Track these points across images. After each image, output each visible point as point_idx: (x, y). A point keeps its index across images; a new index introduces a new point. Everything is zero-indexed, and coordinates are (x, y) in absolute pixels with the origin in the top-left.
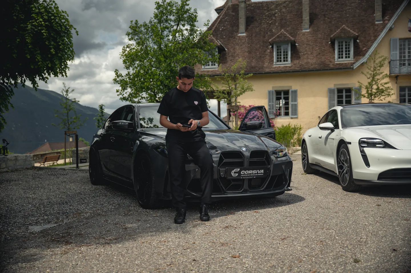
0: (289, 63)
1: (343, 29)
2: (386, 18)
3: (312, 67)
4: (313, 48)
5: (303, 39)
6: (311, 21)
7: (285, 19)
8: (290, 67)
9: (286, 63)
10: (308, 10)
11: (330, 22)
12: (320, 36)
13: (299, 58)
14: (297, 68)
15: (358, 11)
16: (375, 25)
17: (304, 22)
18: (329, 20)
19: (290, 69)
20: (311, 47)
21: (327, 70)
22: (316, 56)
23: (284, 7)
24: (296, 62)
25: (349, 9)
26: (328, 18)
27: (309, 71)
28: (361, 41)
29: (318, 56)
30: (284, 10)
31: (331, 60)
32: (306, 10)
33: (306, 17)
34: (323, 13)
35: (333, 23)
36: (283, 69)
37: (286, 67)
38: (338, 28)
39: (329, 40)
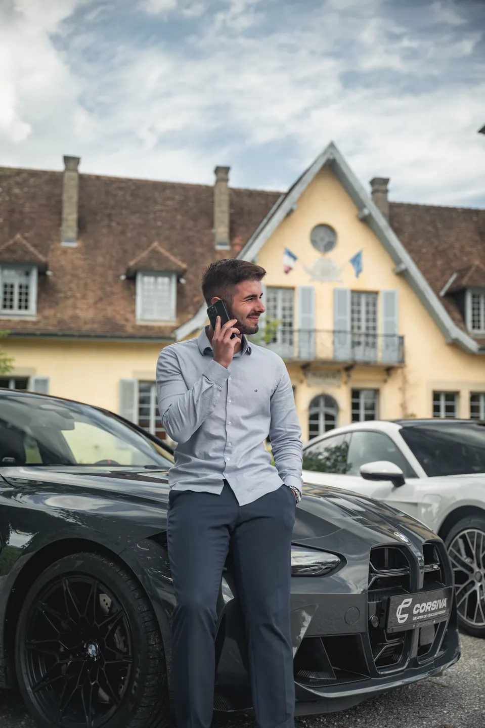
0: (31, 313)
1: (155, 252)
2: (237, 240)
3: (86, 328)
4: (86, 285)
5: (63, 263)
6: (82, 226)
7: (21, 213)
8: (34, 323)
9: (23, 312)
10: (75, 199)
11: (123, 233)
12: (100, 259)
13: (55, 303)
14: (51, 328)
15: (179, 217)
16: (216, 252)
17: (64, 224)
18: (120, 228)
19: (35, 327)
20: (82, 283)
21: (120, 337)
22: (96, 303)
23: (17, 183)
24: (49, 312)
25: (162, 211)
26: (118, 224)
27: (80, 336)
28: (189, 282)
29: (99, 305)
30: (17, 191)
31: (129, 316)
32: (71, 198)
33: (70, 215)
34: (107, 212)
35: (129, 235)
36: (19, 327)
37: (26, 322)
38: (139, 247)
39: (123, 270)
